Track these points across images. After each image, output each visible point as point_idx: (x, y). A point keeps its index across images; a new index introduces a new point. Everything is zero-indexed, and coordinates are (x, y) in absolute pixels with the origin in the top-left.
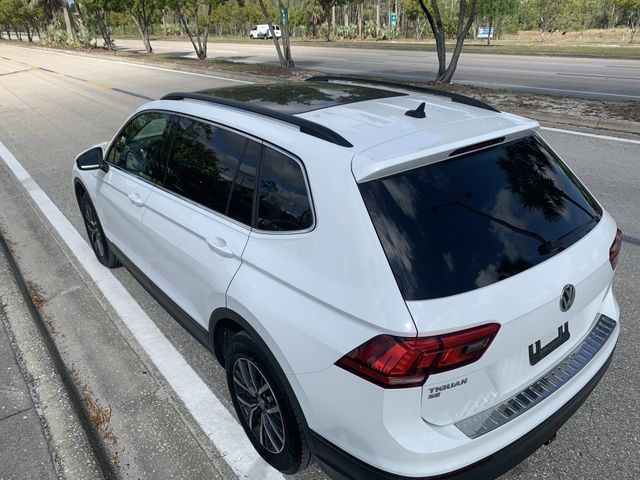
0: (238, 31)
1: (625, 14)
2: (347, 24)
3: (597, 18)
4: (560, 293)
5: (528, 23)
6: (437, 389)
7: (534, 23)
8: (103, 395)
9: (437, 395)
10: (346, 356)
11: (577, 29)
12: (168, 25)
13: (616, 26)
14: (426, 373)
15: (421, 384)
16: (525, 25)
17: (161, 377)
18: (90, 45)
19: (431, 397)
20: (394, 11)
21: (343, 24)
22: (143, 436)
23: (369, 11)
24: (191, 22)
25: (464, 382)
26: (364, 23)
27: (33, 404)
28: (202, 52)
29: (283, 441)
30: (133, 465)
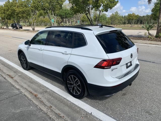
0: (40, 25)
1: (129, 21)
2: (68, 23)
3: (123, 22)
4: (130, 55)
5: (109, 23)
6: (113, 69)
7: (110, 23)
8: (35, 92)
9: (113, 71)
10: (96, 65)
11: (119, 25)
12: (22, 24)
13: (127, 24)
14: (111, 66)
15: (110, 68)
16: (108, 24)
17: (47, 88)
18: (2, 28)
19: (112, 71)
20: (78, 20)
21: (66, 23)
22: (47, 97)
23: (73, 20)
24: (28, 23)
25: (117, 68)
26: (72, 23)
27: (21, 93)
28: (34, 29)
29: (80, 90)
30: (46, 102)
